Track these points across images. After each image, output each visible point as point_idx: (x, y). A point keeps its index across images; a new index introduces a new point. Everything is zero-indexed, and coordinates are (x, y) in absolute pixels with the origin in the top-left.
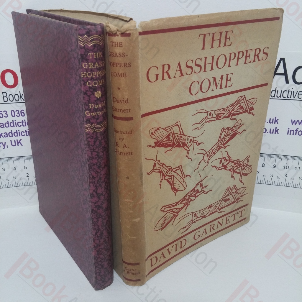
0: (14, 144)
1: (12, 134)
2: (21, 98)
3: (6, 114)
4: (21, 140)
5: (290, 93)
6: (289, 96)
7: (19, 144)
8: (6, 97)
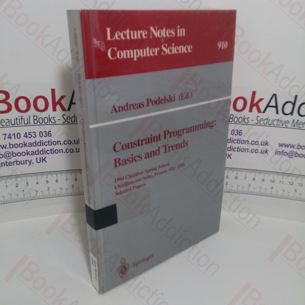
0: (39, 161)
1: (38, 152)
2: (50, 121)
3: (34, 134)
4: (45, 157)
5: (279, 122)
6: (278, 124)
7: (44, 161)
8: (36, 120)
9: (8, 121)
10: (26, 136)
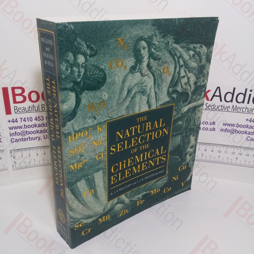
0: (45, 138)
1: (45, 131)
3: (42, 118)
5: (223, 107)
6: (222, 109)
8: (44, 107)
9: (23, 108)
10: (36, 119)
